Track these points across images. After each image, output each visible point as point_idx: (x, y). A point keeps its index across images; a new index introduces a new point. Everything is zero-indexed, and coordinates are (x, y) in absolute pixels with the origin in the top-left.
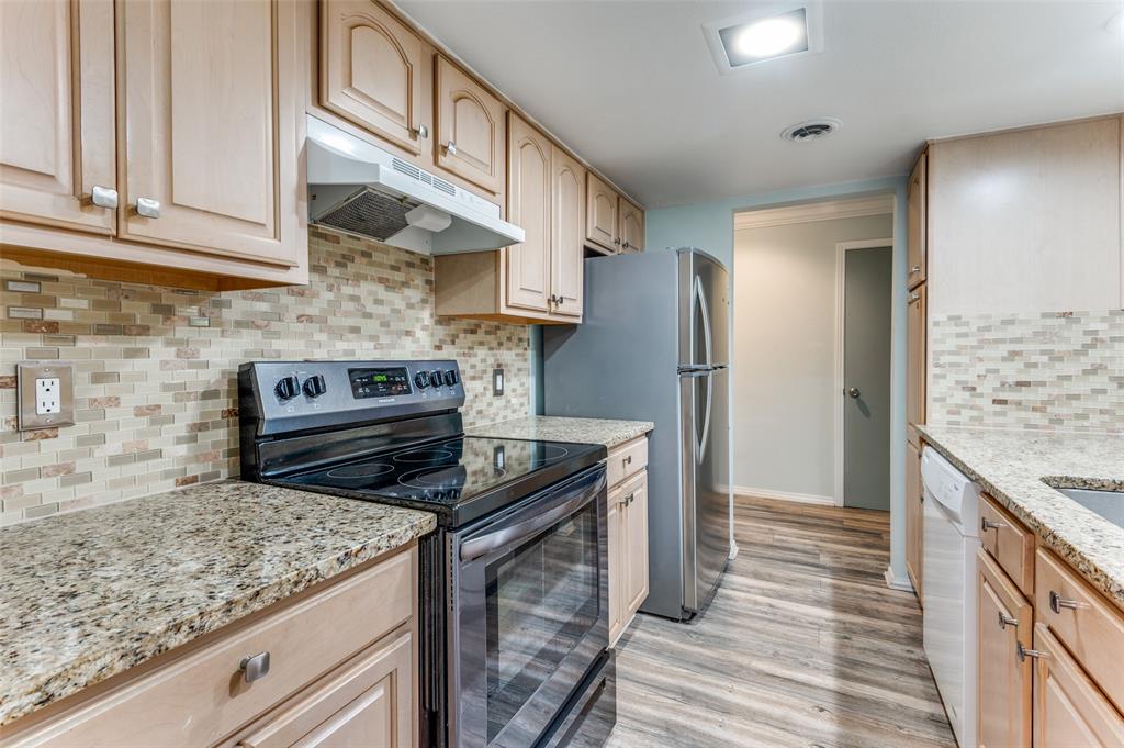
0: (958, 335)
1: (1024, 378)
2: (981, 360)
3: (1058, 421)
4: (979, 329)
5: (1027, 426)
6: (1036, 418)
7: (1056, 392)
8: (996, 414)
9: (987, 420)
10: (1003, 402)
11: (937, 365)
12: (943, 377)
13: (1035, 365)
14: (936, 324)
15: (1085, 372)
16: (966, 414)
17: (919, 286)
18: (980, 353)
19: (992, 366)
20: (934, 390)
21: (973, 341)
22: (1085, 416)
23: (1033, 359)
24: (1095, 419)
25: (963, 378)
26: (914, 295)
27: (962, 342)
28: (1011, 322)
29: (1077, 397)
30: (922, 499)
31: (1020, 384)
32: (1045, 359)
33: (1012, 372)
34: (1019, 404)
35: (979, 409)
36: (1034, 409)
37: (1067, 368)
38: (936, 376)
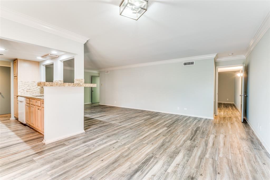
0: (22, 83)
1: (30, 89)
2: (25, 86)
3: (33, 93)
4: (25, 83)
5: (30, 94)
6: (31, 93)
7: (33, 90)
8: (26, 93)
9: (26, 94)
10: (27, 91)
11: (19, 87)
12: (20, 89)
13: (31, 87)
14: (19, 82)
15: (36, 88)
16: (23, 93)
17: (16, 77)
18: (24, 86)
19: (26, 87)
20: (19, 90)
21: (24, 84)
22: (36, 92)
23: (31, 86)
24: (37, 93)
25: (22, 89)
26: (15, 78)
27: (22, 84)
28: (28, 82)
29: (35, 90)
30: (18, 103)
31: (29, 89)
32: (32, 86)
33: (28, 88)
34: (29, 91)
35: (25, 92)
36: (31, 92)
37: (34, 87)
38: (19, 89)
